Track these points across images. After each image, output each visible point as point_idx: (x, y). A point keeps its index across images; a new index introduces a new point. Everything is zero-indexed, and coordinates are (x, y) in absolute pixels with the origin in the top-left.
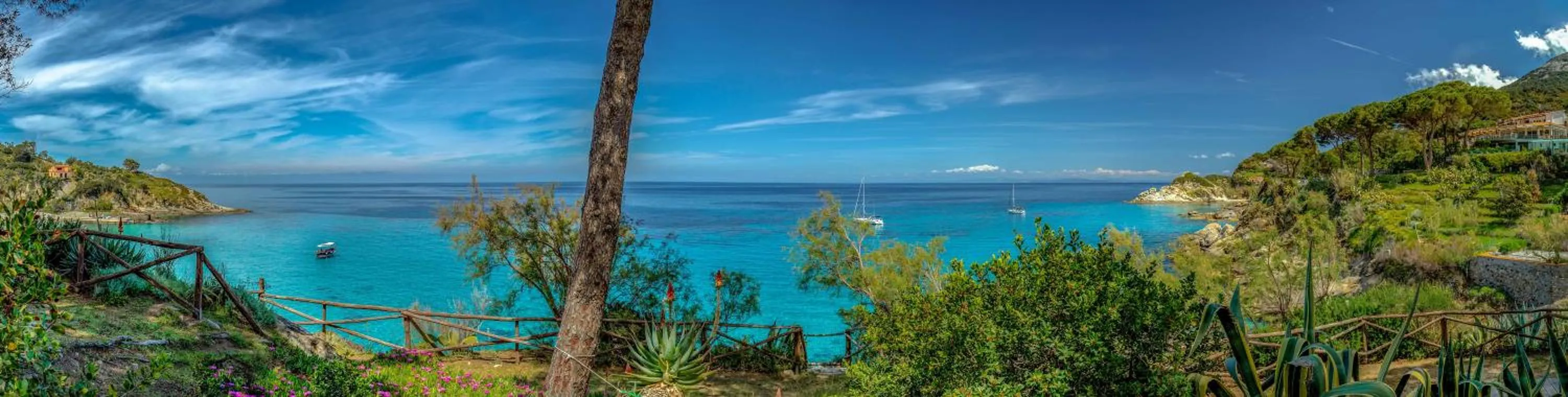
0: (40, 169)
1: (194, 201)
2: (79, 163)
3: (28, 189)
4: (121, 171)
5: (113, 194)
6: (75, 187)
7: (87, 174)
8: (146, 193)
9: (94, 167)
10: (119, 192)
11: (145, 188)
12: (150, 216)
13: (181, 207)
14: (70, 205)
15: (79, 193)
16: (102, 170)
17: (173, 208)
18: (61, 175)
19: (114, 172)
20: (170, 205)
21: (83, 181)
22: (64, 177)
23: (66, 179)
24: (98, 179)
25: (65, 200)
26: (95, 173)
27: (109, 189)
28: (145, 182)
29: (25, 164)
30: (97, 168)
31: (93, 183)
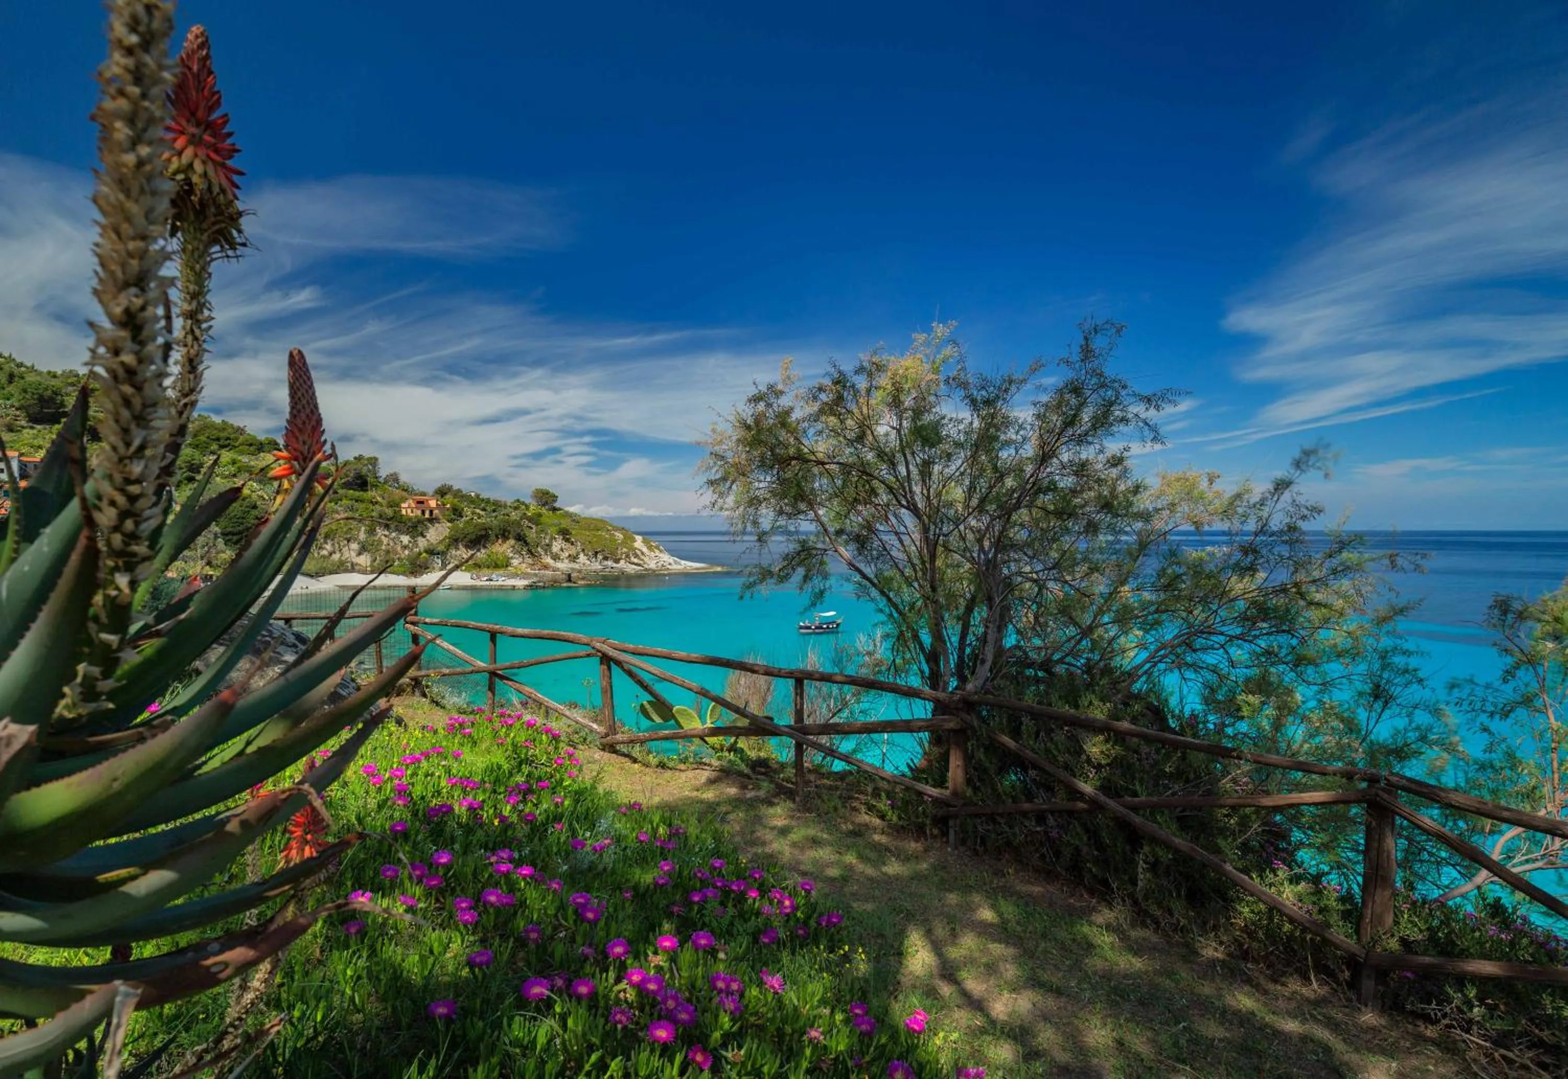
0: (384, 502)
1: (643, 553)
2: (458, 494)
3: (362, 536)
4: (527, 507)
5: (512, 542)
6: (447, 532)
7: (468, 511)
8: (567, 540)
9: (483, 500)
10: (520, 538)
11: (565, 534)
12: (569, 576)
13: (622, 562)
14: (439, 561)
15: (454, 541)
16: (497, 506)
17: (610, 563)
18: (423, 513)
19: (516, 508)
20: (606, 558)
21: (461, 524)
22: (427, 515)
23: (433, 520)
24: (485, 519)
25: (431, 552)
26: (484, 510)
27: (504, 535)
28: (565, 523)
29: (357, 494)
30: (488, 501)
31: (477, 525)
